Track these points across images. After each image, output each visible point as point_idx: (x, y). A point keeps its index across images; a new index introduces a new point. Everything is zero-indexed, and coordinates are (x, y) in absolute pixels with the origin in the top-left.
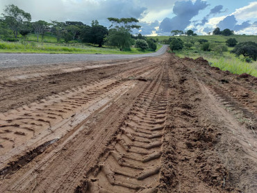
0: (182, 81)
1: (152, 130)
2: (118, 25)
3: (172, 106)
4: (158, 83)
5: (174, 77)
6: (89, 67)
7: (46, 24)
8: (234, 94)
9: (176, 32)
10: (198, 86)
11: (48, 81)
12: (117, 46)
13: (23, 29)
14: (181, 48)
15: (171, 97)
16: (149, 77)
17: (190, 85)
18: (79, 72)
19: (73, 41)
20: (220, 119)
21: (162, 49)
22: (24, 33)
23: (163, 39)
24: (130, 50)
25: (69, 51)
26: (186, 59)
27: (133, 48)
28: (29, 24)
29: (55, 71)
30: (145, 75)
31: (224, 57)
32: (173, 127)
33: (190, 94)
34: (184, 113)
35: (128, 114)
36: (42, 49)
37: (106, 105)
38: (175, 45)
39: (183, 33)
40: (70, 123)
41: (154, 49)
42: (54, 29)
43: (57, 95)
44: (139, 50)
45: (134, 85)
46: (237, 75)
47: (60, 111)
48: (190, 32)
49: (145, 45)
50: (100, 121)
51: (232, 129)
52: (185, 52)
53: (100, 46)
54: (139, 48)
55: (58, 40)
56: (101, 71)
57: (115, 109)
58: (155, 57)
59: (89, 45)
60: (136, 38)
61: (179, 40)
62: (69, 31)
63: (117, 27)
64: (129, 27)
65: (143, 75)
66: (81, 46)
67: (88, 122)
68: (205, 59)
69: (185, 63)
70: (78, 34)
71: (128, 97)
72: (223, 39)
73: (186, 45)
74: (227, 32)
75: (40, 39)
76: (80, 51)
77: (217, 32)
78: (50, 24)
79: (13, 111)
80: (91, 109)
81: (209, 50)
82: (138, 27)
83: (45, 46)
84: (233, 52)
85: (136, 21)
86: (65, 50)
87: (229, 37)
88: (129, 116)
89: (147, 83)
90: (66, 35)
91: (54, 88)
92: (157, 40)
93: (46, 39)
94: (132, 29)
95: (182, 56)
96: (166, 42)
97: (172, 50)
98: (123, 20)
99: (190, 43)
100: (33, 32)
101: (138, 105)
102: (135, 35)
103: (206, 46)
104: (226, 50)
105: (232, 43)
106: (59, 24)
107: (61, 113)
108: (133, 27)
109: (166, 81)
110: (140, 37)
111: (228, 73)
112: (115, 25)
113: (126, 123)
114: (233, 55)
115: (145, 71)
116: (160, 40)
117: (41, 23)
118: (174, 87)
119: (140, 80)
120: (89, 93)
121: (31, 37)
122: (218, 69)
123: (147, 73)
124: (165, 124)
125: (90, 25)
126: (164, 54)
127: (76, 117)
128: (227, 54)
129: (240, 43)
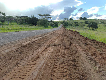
0: (70, 45)
1: (63, 77)
3: (69, 61)
4: (61, 47)
5: (67, 42)
6: (33, 40)
7: (12, 17)
9: (65, 19)
10: (76, 47)
11: (18, 52)
12: (42, 25)
13: (2, 20)
14: (68, 25)
15: (67, 55)
16: (57, 43)
17: (73, 47)
19: (24, 24)
21: (60, 26)
23: (61, 22)
24: (48, 27)
25: (23, 29)
26: (70, 30)
27: (49, 26)
28: (4, 18)
29: (20, 45)
31: (85, 28)
32: (71, 74)
33: (74, 52)
34: (74, 65)
35: (53, 68)
36: (11, 29)
38: (66, 24)
39: (68, 19)
40: (32, 78)
41: (57, 26)
42: (15, 19)
43: (24, 61)
44: (51, 27)
45: (52, 50)
46: (90, 39)
47: (27, 71)
48: (71, 19)
49: (54, 25)
50: (43, 75)
52: (69, 27)
53: (35, 26)
54: (51, 26)
55: (17, 24)
56: (38, 42)
59: (31, 25)
61: (67, 22)
63: (42, 18)
64: (47, 18)
65: (55, 43)
66: (28, 26)
67: (39, 76)
68: (77, 31)
70: (26, 21)
71: (51, 57)
72: (83, 21)
73: (70, 24)
74: (85, 19)
75: (10, 24)
76: (27, 29)
77: (81, 18)
78: (14, 17)
79: (8, 74)
81: (79, 26)
82: (50, 18)
85: (50, 15)
86: (21, 29)
87: (86, 20)
88: (53, 70)
89: (57, 47)
90: (21, 21)
91: (22, 56)
92: (58, 22)
94: (48, 19)
95: (68, 29)
97: (64, 26)
98: (44, 15)
99: (71, 23)
100: (6, 21)
101: (56, 62)
102: (49, 21)
103: (77, 24)
104: (85, 26)
105: (87, 23)
106: (18, 17)
107: (27, 72)
108: (49, 18)
109: (64, 45)
110: (51, 21)
111: (87, 39)
113: (53, 74)
114: (88, 28)
115: (56, 40)
116: (59, 22)
117: (10, 17)
118: (68, 48)
119: (54, 46)
120: (36, 57)
121: (6, 23)
122: (83, 36)
123: (56, 41)
125: (31, 17)
126: (61, 28)
127: (34, 74)
128: (85, 27)
129: (90, 23)
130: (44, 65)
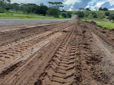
0: (84, 32)
1: (70, 56)
2: (53, 5)
3: (79, 44)
4: (73, 33)
5: (80, 30)
6: (39, 25)
7: (18, 4)
8: (109, 38)
9: (81, 9)
10: (91, 34)
11: (20, 32)
12: (53, 15)
13: (7, 7)
14: (83, 17)
15: (79, 40)
16: (68, 30)
17: (87, 34)
18: (35, 27)
19: (31, 13)
20: (102, 50)
21: (74, 17)
22: (7, 9)
23: (74, 12)
24: (59, 17)
25: (29, 17)
26: (86, 22)
27: (60, 16)
28: (9, 5)
29: (23, 27)
30: (66, 29)
31: (104, 21)
32: (80, 54)
33: (87, 38)
34: (85, 47)
35: (59, 48)
36: (16, 17)
37: (48, 44)
38: (81, 15)
39: (84, 9)
40: (31, 52)
41: (70, 17)
42: (22, 7)
43: (24, 39)
44: (63, 17)
45: (61, 34)
46: (110, 29)
47: (26, 47)
48: (88, 9)
49: (66, 15)
50: (45, 51)
51: (107, 55)
52: (85, 18)
53: (44, 15)
54: (63, 16)
55: (24, 12)
56: (45, 27)
57: (52, 46)
58: (71, 21)
59: (39, 15)
60: (62, 12)
61: (82, 12)
62: (29, 8)
63: (53, 6)
64: (58, 6)
65: (65, 29)
66: (35, 15)
67: (40, 52)
68: (94, 21)
69: (85, 23)
70: (34, 9)
71: (58, 40)
72: (103, 12)
73: (86, 15)
74: (105, 9)
75: (15, 12)
76: (34, 17)
77: (100, 9)
78: (20, 5)
79: (3, 47)
80: (41, 45)
81: (97, 18)
82: (63, 6)
83: (18, 15)
84: (108, 18)
85: (62, 3)
86: (27, 17)
87: (106, 12)
88: (59, 49)
89: (67, 33)
90: (28, 10)
91: (23, 35)
92: (72, 12)
93: (18, 12)
94: (60, 7)
95: (84, 20)
96: (76, 13)
97: (79, 17)
98: (56, 3)
99: (87, 14)
100: (12, 8)
101: (63, 43)
102: (61, 10)
103: (95, 15)
104: (105, 18)
105: (107, 14)
106: (25, 5)
107: (26, 48)
108: (60, 6)
109: (76, 32)
110: (64, 11)
111: (105, 28)
112: (51, 5)
113: (58, 52)
114: (108, 20)
115: (66, 27)
117: (15, 4)
118: (80, 35)
119: (64, 31)
120: (40, 38)
121: (11, 11)
122: (101, 26)
123: (67, 28)
124: (76, 52)
125: (40, 5)
126: (75, 19)
127: (34, 49)
128: (105, 19)
129: (112, 14)
130: (49, 44)
